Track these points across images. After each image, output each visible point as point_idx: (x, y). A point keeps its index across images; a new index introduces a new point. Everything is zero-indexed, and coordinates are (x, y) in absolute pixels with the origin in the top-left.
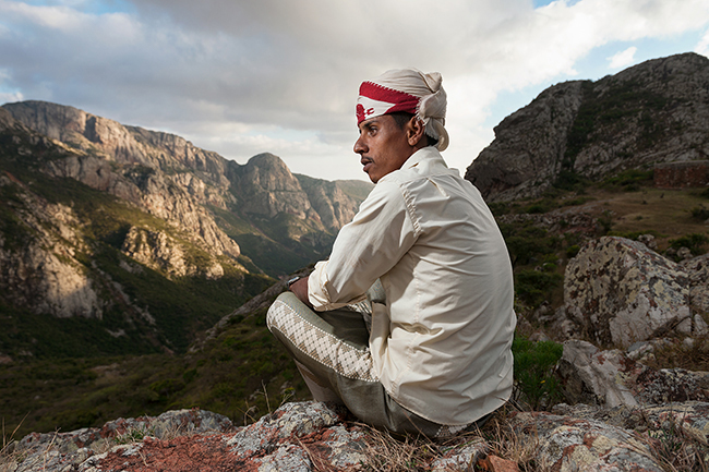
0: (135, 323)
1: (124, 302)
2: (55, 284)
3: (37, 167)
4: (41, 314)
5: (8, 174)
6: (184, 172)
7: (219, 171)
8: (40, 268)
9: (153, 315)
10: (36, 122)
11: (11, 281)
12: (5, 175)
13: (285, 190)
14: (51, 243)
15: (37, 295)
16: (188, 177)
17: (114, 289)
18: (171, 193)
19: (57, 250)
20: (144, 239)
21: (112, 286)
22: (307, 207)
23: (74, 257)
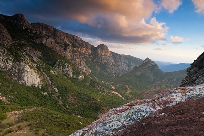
0: (51, 91)
1: (49, 84)
2: (27, 75)
3: (33, 39)
4: (21, 84)
5: (25, 41)
6: (79, 47)
7: (89, 48)
8: (23, 69)
9: (58, 89)
10: (40, 29)
11: (13, 72)
12: (24, 41)
13: (107, 56)
14: (29, 62)
15: (21, 78)
16: (80, 49)
17: (47, 79)
18: (73, 53)
19: (30, 64)
20: (61, 65)
21: (46, 78)
22: (113, 61)
23: (36, 67)
